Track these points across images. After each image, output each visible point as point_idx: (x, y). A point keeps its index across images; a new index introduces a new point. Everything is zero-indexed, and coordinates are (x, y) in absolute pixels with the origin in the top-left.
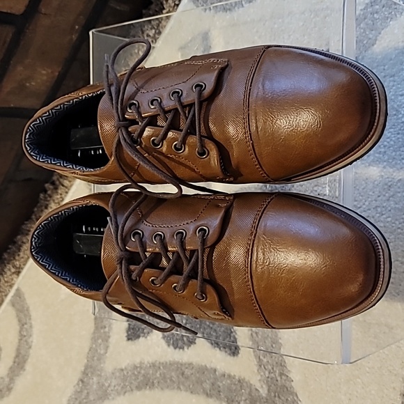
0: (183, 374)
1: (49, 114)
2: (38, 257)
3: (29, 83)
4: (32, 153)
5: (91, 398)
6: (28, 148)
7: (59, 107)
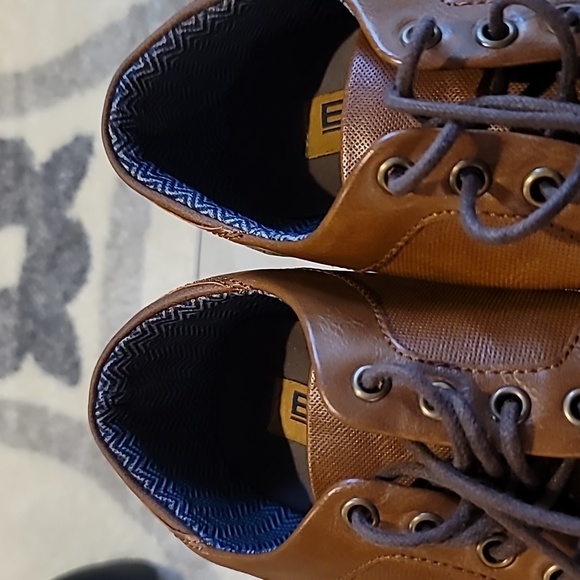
1: (169, 42)
2: (107, 434)
4: (121, 155)
6: (114, 139)
7: (192, 21)
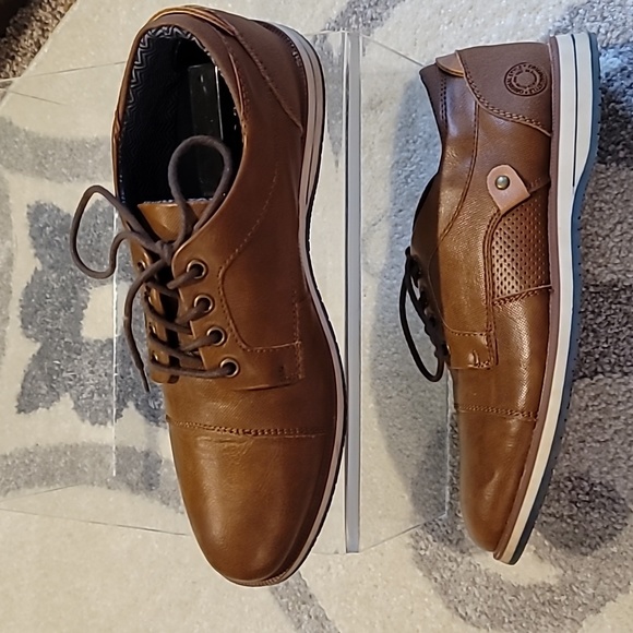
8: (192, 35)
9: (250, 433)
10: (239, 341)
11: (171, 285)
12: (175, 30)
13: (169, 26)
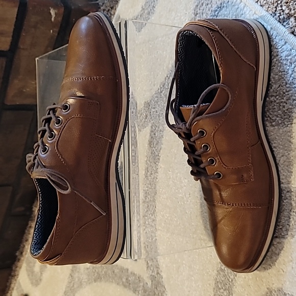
0: (114, 272)
3: (26, 89)
5: (75, 286)
8: (197, 34)
9: (230, 204)
10: (222, 164)
11: (192, 140)
12: (190, 32)
13: (188, 31)
